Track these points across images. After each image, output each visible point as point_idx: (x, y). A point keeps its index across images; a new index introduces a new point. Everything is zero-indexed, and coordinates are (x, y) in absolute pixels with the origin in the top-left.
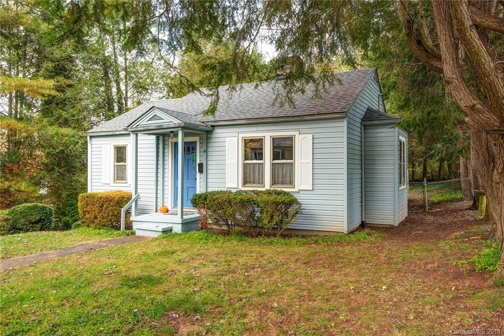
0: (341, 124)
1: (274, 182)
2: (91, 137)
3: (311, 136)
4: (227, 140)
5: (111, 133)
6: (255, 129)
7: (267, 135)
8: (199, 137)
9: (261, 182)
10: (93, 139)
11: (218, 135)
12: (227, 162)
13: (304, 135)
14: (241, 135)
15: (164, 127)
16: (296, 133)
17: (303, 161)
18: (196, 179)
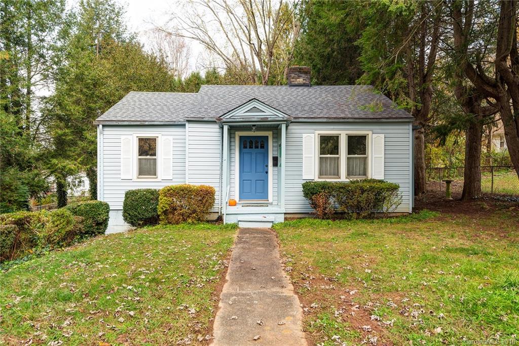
0: (407, 127)
1: (349, 173)
2: (104, 126)
3: (383, 136)
4: (304, 135)
5: (138, 123)
6: (332, 127)
7: (343, 134)
8: (271, 132)
9: (337, 174)
10: (106, 129)
11: (293, 131)
12: (304, 156)
13: (376, 135)
14: (317, 132)
15: (269, 119)
16: (370, 133)
17: (376, 156)
18: (267, 173)
